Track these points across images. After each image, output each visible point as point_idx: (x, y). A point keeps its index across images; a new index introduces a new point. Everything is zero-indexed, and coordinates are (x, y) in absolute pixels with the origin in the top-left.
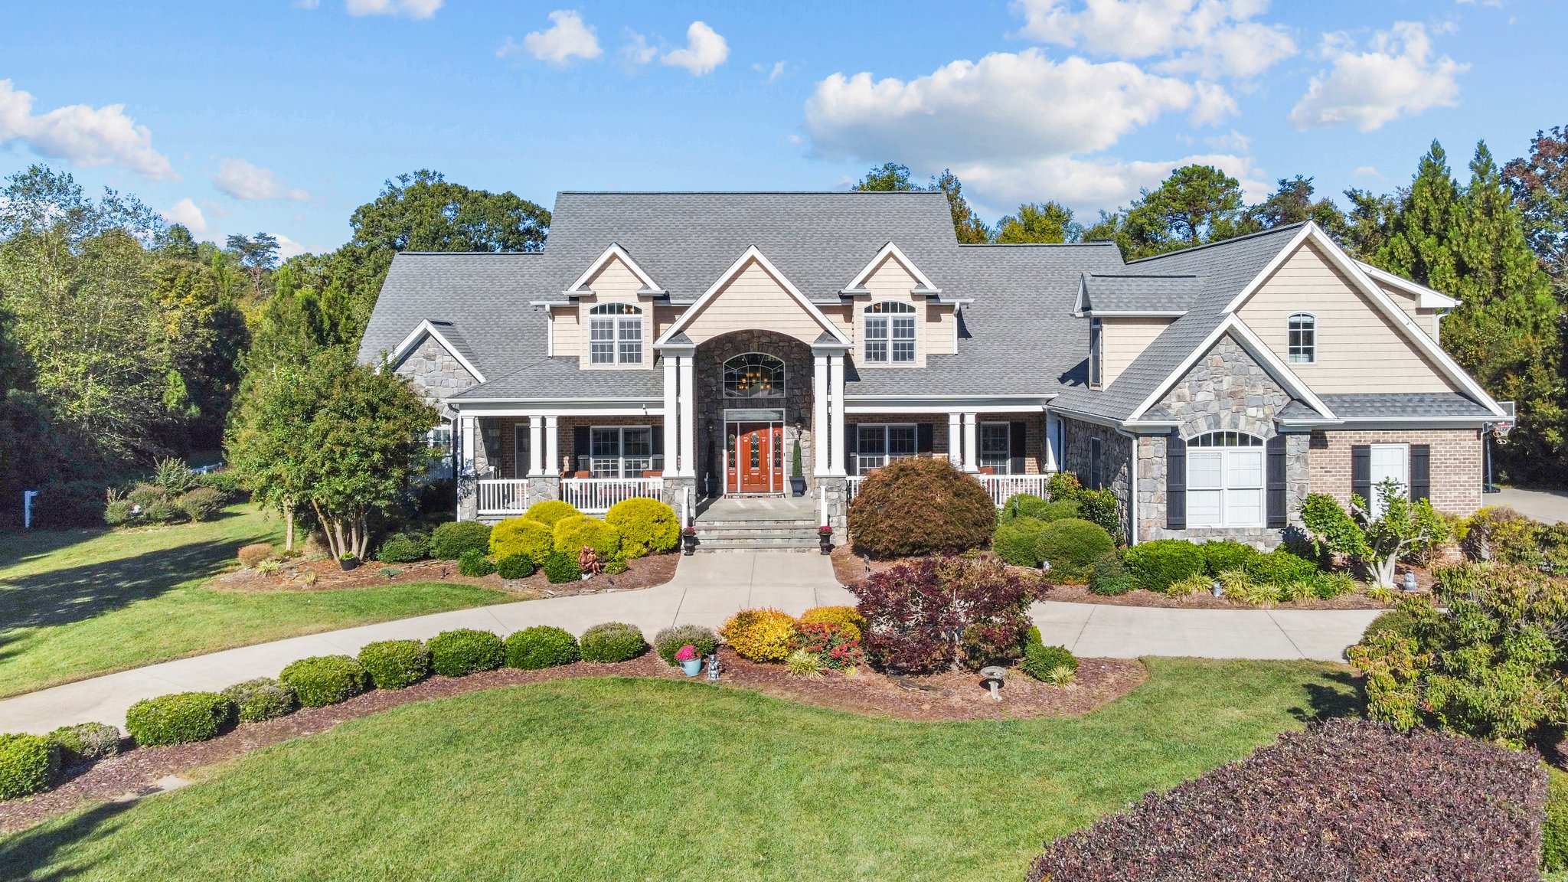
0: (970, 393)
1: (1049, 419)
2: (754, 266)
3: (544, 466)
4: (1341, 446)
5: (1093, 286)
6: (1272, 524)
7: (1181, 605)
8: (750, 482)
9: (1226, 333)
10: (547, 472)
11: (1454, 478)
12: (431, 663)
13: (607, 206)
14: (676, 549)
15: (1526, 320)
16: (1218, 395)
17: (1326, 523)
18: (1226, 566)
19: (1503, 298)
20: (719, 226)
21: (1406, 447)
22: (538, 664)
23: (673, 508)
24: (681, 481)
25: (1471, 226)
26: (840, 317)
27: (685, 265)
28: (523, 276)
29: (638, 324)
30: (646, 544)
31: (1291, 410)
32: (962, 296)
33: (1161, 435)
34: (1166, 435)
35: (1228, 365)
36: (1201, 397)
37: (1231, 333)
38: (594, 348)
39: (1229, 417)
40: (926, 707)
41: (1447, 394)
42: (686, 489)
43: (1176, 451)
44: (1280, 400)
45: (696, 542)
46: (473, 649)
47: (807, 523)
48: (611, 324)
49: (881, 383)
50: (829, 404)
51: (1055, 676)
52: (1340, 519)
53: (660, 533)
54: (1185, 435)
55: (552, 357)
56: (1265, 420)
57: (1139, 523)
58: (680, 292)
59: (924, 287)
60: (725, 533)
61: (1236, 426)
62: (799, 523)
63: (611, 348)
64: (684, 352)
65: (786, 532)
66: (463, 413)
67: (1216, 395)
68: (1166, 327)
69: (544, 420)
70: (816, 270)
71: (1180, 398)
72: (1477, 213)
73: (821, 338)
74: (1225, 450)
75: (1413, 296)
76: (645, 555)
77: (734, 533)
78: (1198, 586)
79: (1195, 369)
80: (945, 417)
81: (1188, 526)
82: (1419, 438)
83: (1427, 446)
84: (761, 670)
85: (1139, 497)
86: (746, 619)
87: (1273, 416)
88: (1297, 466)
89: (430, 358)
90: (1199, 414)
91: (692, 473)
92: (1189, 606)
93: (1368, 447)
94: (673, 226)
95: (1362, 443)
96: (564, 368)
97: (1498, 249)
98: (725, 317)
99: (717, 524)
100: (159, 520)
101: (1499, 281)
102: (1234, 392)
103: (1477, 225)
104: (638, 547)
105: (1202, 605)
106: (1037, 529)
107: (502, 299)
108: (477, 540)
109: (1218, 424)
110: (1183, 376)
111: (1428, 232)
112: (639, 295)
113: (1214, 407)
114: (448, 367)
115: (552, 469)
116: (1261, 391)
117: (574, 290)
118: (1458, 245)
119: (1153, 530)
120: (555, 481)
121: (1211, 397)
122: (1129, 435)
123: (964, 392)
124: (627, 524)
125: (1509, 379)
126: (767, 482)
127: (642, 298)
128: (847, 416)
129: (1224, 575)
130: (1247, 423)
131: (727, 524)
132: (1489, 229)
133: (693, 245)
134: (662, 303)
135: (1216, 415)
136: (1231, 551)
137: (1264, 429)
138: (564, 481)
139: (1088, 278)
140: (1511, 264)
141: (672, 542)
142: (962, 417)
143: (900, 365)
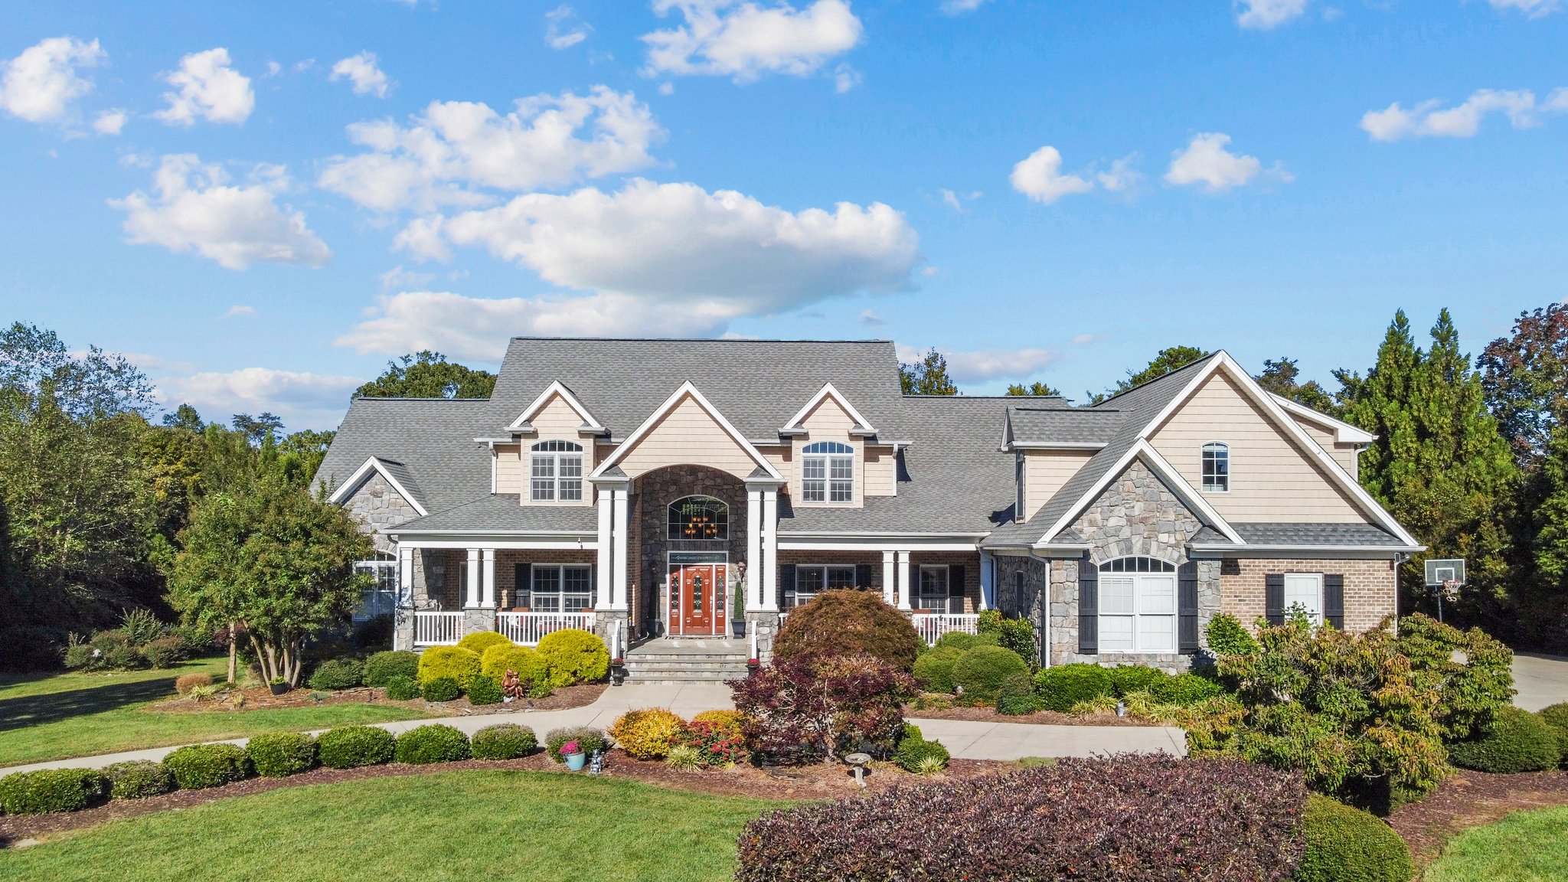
0: (904, 530)
1: (983, 559)
2: (689, 401)
3: (481, 598)
4: (1254, 574)
5: (1016, 418)
6: (1183, 650)
7: (1083, 723)
8: (692, 624)
9: (1136, 458)
10: (484, 605)
11: (1368, 608)
12: (316, 753)
13: (559, 351)
14: (605, 680)
15: (1486, 484)
16: (1130, 520)
17: (1227, 642)
18: (1132, 687)
19: (1463, 463)
20: (667, 371)
21: (1320, 577)
22: (426, 760)
23: (604, 640)
24: (614, 613)
25: (1432, 391)
26: (779, 458)
27: (629, 406)
28: (477, 421)
29: (579, 462)
30: (574, 673)
31: (1201, 536)
32: (901, 438)
33: (1073, 559)
34: (1078, 559)
35: (1139, 491)
36: (1113, 522)
37: (1140, 457)
38: (535, 485)
39: (1141, 542)
40: (790, 791)
41: (1361, 524)
42: (618, 622)
43: (1086, 577)
44: (1192, 526)
45: (626, 673)
46: (361, 742)
47: (739, 657)
48: (551, 461)
49: (816, 521)
50: (762, 540)
51: (923, 766)
52: (1242, 639)
53: (588, 663)
54: (1097, 560)
55: (495, 494)
56: (1176, 546)
57: (1051, 647)
58: (622, 431)
59: (861, 427)
60: (656, 666)
61: (1148, 552)
62: (729, 658)
63: (551, 485)
64: (619, 485)
65: (716, 666)
66: (401, 544)
67: (1128, 521)
68: (1088, 459)
69: (481, 553)
70: (758, 413)
71: (1092, 523)
72: (1439, 378)
73: (755, 473)
74: (1137, 575)
75: (1331, 431)
76: (573, 684)
77: (665, 666)
78: (1103, 705)
79: (1106, 494)
80: (879, 555)
81: (1100, 650)
82: (1333, 567)
83: (1341, 576)
84: (644, 765)
85: (1051, 622)
86: (633, 718)
87: (1184, 542)
88: (1208, 592)
89: (376, 495)
90: (1111, 540)
91: (624, 607)
92: (1092, 723)
93: (1282, 576)
94: (622, 370)
95: (1276, 572)
96: (505, 504)
97: (1458, 415)
98: (659, 452)
99: (649, 657)
100: (119, 666)
101: (1459, 445)
102: (1146, 518)
103: (1437, 392)
104: (566, 675)
105: (1103, 723)
106: (955, 656)
107: (454, 442)
108: (408, 666)
109: (1129, 549)
110: (1094, 500)
111: (1390, 397)
112: (579, 432)
113: (1126, 533)
114: (395, 504)
115: (489, 601)
116: (1172, 517)
117: (516, 426)
118: (1419, 410)
119: (1065, 654)
120: (491, 613)
121: (1123, 522)
122: (1042, 560)
123: (897, 530)
124: (556, 653)
125: (1461, 537)
126: (710, 624)
127: (583, 435)
128: (780, 554)
129: (1129, 695)
130: (1159, 549)
131: (658, 657)
132: (1449, 393)
133: (639, 388)
134: (603, 442)
135: (1128, 540)
136: (1138, 674)
137: (1176, 555)
138: (500, 614)
139: (1012, 412)
140: (1471, 429)
141: (601, 672)
142: (896, 555)
143: (837, 504)
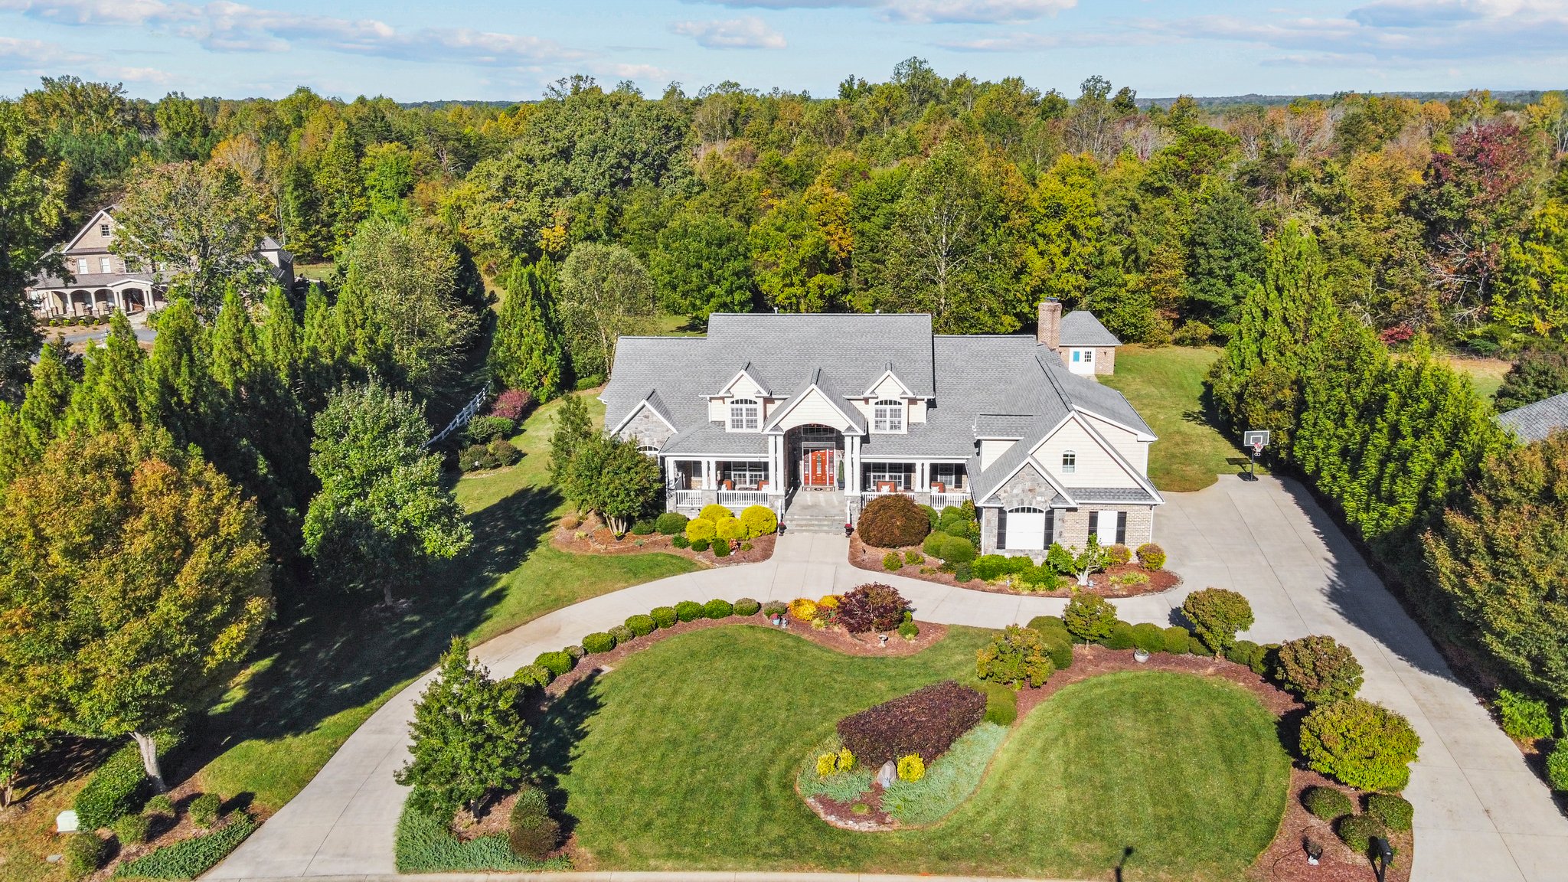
0: (926, 454)
2: (814, 392)
3: (709, 484)
4: (1084, 511)
6: (1046, 547)
7: (991, 590)
8: (816, 480)
9: (1027, 464)
10: (711, 488)
11: (1138, 527)
12: (677, 616)
13: (738, 325)
14: (775, 533)
18: (1017, 570)
21: (1115, 515)
22: (717, 616)
23: (774, 512)
24: (777, 497)
26: (862, 402)
27: (781, 370)
29: (756, 410)
30: (761, 532)
31: (1056, 500)
32: (928, 395)
34: (997, 509)
35: (1027, 479)
36: (1015, 492)
37: (1030, 464)
38: (733, 420)
39: (1028, 500)
40: (858, 648)
41: (1137, 489)
42: (781, 501)
43: (1002, 516)
44: (1052, 494)
45: (785, 528)
46: (693, 612)
47: (840, 518)
48: (741, 409)
49: (881, 445)
50: (852, 459)
51: (907, 637)
53: (767, 525)
54: (1007, 508)
55: (711, 421)
56: (1044, 503)
57: (984, 545)
58: (777, 389)
59: (907, 393)
60: (799, 522)
61: (1031, 505)
62: (836, 518)
63: (742, 421)
64: (779, 434)
65: (830, 522)
66: (667, 458)
67: (1022, 491)
68: (1013, 443)
69: (709, 463)
70: (851, 375)
71: (1006, 492)
73: (848, 430)
74: (1025, 515)
75: (1135, 434)
76: (760, 536)
77: (804, 522)
78: (1000, 581)
79: (1012, 480)
80: (914, 465)
81: (1007, 548)
82: (1122, 509)
83: (1126, 514)
84: (803, 624)
85: (984, 535)
86: (798, 603)
87: (1048, 501)
88: (1060, 523)
89: (646, 418)
90: (1014, 499)
92: (994, 591)
93: (1098, 514)
95: (1095, 512)
96: (717, 429)
99: (796, 518)
100: (487, 468)
102: (1031, 490)
104: (757, 533)
105: (999, 591)
107: (680, 372)
108: (679, 525)
109: (1022, 503)
110: (1008, 481)
113: (1022, 496)
116: (1043, 489)
117: (722, 394)
119: (990, 550)
120: (714, 487)
122: (980, 509)
123: (923, 453)
126: (825, 479)
127: (757, 397)
129: (1014, 575)
130: (1036, 503)
131: (800, 515)
134: (768, 398)
135: (1022, 499)
136: (1021, 562)
137: (1044, 507)
138: (720, 491)
141: (773, 530)
142: (923, 465)
143: (894, 432)
